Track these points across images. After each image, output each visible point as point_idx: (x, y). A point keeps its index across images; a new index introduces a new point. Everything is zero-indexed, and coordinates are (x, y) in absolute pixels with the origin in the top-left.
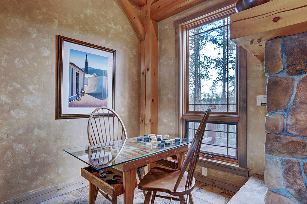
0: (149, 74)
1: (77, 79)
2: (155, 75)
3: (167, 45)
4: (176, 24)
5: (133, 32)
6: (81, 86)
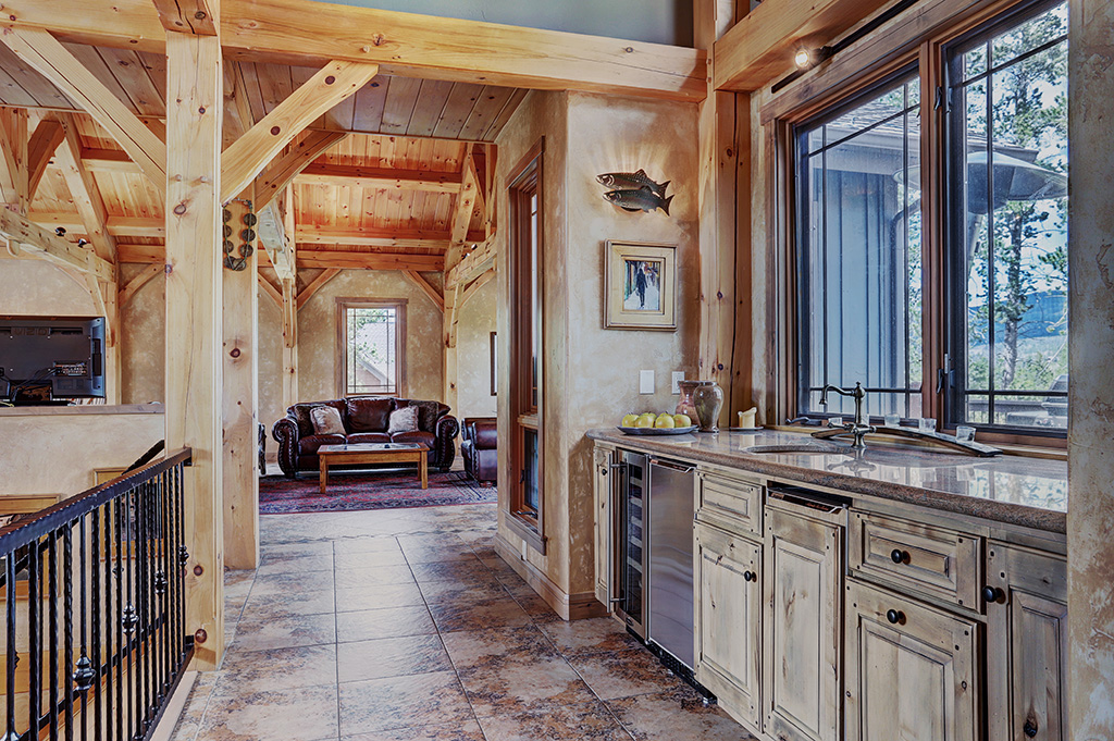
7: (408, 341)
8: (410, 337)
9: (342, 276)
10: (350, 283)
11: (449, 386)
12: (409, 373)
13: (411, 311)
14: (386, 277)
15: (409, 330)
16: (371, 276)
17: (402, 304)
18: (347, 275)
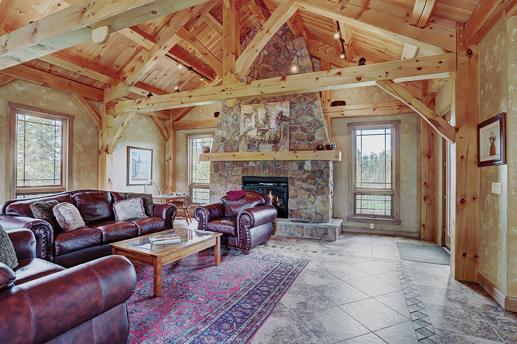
0: (171, 162)
1: (136, 166)
2: (174, 162)
3: (181, 145)
4: (187, 135)
5: (161, 137)
6: (137, 170)
7: (74, 147)
8: (76, 144)
9: (16, 85)
10: (24, 92)
11: (107, 181)
12: (75, 170)
13: (77, 125)
14: (57, 95)
15: (75, 139)
16: (44, 91)
17: (69, 118)
18: (21, 85)
